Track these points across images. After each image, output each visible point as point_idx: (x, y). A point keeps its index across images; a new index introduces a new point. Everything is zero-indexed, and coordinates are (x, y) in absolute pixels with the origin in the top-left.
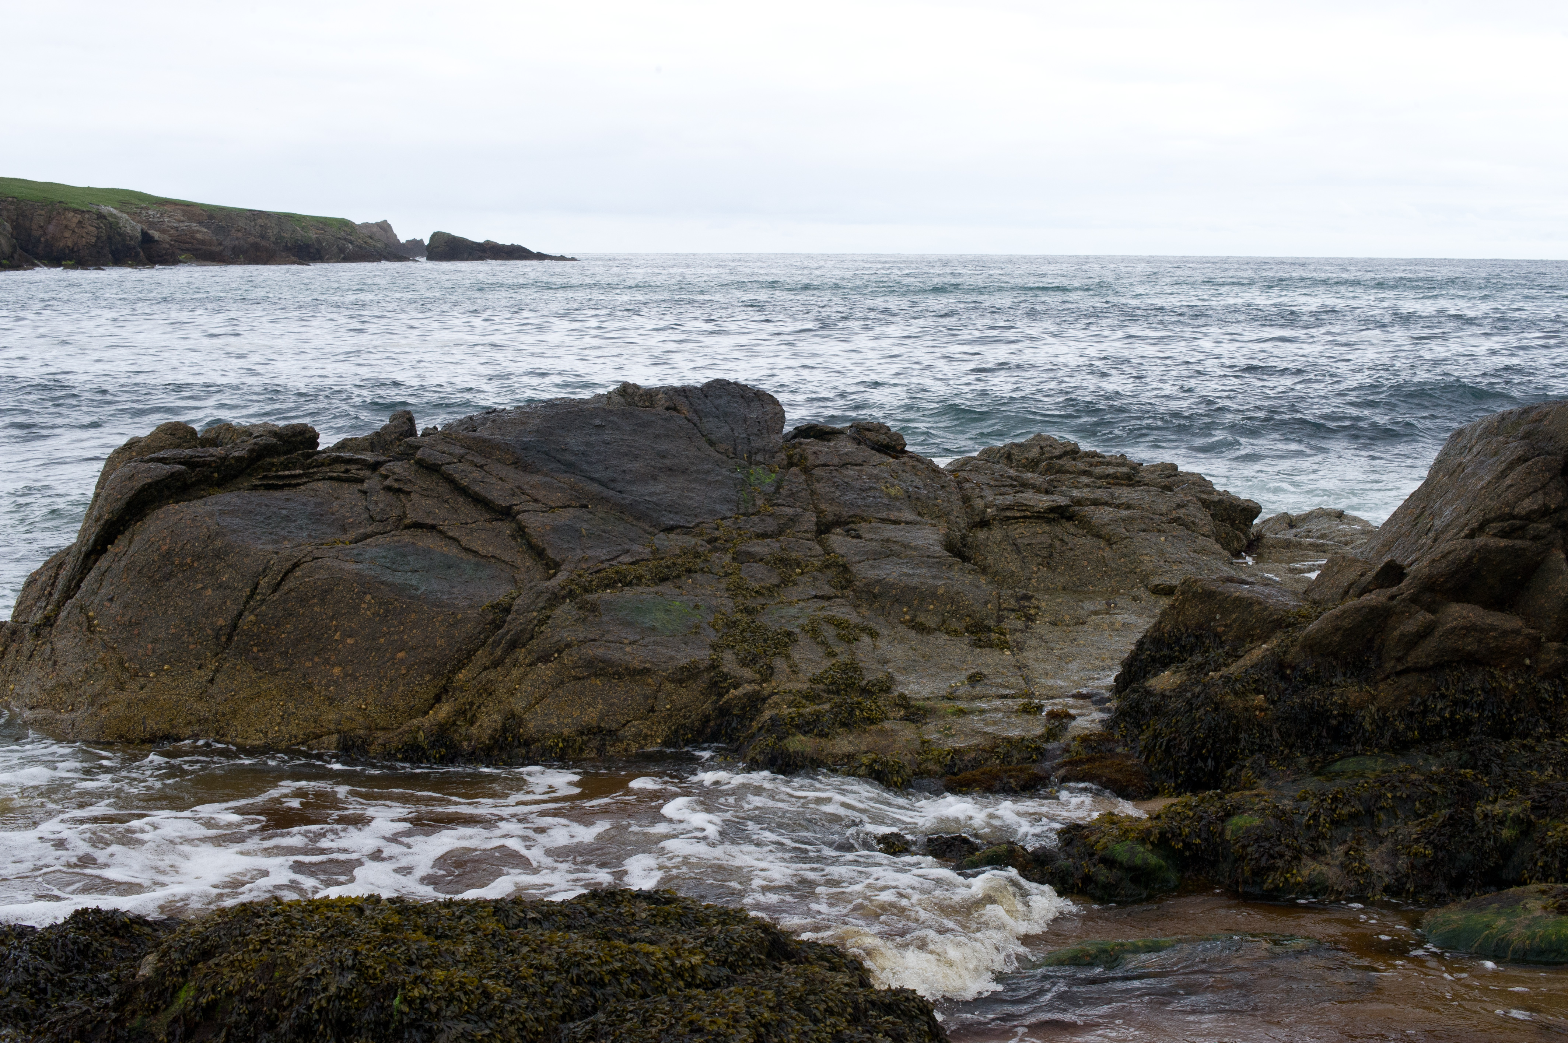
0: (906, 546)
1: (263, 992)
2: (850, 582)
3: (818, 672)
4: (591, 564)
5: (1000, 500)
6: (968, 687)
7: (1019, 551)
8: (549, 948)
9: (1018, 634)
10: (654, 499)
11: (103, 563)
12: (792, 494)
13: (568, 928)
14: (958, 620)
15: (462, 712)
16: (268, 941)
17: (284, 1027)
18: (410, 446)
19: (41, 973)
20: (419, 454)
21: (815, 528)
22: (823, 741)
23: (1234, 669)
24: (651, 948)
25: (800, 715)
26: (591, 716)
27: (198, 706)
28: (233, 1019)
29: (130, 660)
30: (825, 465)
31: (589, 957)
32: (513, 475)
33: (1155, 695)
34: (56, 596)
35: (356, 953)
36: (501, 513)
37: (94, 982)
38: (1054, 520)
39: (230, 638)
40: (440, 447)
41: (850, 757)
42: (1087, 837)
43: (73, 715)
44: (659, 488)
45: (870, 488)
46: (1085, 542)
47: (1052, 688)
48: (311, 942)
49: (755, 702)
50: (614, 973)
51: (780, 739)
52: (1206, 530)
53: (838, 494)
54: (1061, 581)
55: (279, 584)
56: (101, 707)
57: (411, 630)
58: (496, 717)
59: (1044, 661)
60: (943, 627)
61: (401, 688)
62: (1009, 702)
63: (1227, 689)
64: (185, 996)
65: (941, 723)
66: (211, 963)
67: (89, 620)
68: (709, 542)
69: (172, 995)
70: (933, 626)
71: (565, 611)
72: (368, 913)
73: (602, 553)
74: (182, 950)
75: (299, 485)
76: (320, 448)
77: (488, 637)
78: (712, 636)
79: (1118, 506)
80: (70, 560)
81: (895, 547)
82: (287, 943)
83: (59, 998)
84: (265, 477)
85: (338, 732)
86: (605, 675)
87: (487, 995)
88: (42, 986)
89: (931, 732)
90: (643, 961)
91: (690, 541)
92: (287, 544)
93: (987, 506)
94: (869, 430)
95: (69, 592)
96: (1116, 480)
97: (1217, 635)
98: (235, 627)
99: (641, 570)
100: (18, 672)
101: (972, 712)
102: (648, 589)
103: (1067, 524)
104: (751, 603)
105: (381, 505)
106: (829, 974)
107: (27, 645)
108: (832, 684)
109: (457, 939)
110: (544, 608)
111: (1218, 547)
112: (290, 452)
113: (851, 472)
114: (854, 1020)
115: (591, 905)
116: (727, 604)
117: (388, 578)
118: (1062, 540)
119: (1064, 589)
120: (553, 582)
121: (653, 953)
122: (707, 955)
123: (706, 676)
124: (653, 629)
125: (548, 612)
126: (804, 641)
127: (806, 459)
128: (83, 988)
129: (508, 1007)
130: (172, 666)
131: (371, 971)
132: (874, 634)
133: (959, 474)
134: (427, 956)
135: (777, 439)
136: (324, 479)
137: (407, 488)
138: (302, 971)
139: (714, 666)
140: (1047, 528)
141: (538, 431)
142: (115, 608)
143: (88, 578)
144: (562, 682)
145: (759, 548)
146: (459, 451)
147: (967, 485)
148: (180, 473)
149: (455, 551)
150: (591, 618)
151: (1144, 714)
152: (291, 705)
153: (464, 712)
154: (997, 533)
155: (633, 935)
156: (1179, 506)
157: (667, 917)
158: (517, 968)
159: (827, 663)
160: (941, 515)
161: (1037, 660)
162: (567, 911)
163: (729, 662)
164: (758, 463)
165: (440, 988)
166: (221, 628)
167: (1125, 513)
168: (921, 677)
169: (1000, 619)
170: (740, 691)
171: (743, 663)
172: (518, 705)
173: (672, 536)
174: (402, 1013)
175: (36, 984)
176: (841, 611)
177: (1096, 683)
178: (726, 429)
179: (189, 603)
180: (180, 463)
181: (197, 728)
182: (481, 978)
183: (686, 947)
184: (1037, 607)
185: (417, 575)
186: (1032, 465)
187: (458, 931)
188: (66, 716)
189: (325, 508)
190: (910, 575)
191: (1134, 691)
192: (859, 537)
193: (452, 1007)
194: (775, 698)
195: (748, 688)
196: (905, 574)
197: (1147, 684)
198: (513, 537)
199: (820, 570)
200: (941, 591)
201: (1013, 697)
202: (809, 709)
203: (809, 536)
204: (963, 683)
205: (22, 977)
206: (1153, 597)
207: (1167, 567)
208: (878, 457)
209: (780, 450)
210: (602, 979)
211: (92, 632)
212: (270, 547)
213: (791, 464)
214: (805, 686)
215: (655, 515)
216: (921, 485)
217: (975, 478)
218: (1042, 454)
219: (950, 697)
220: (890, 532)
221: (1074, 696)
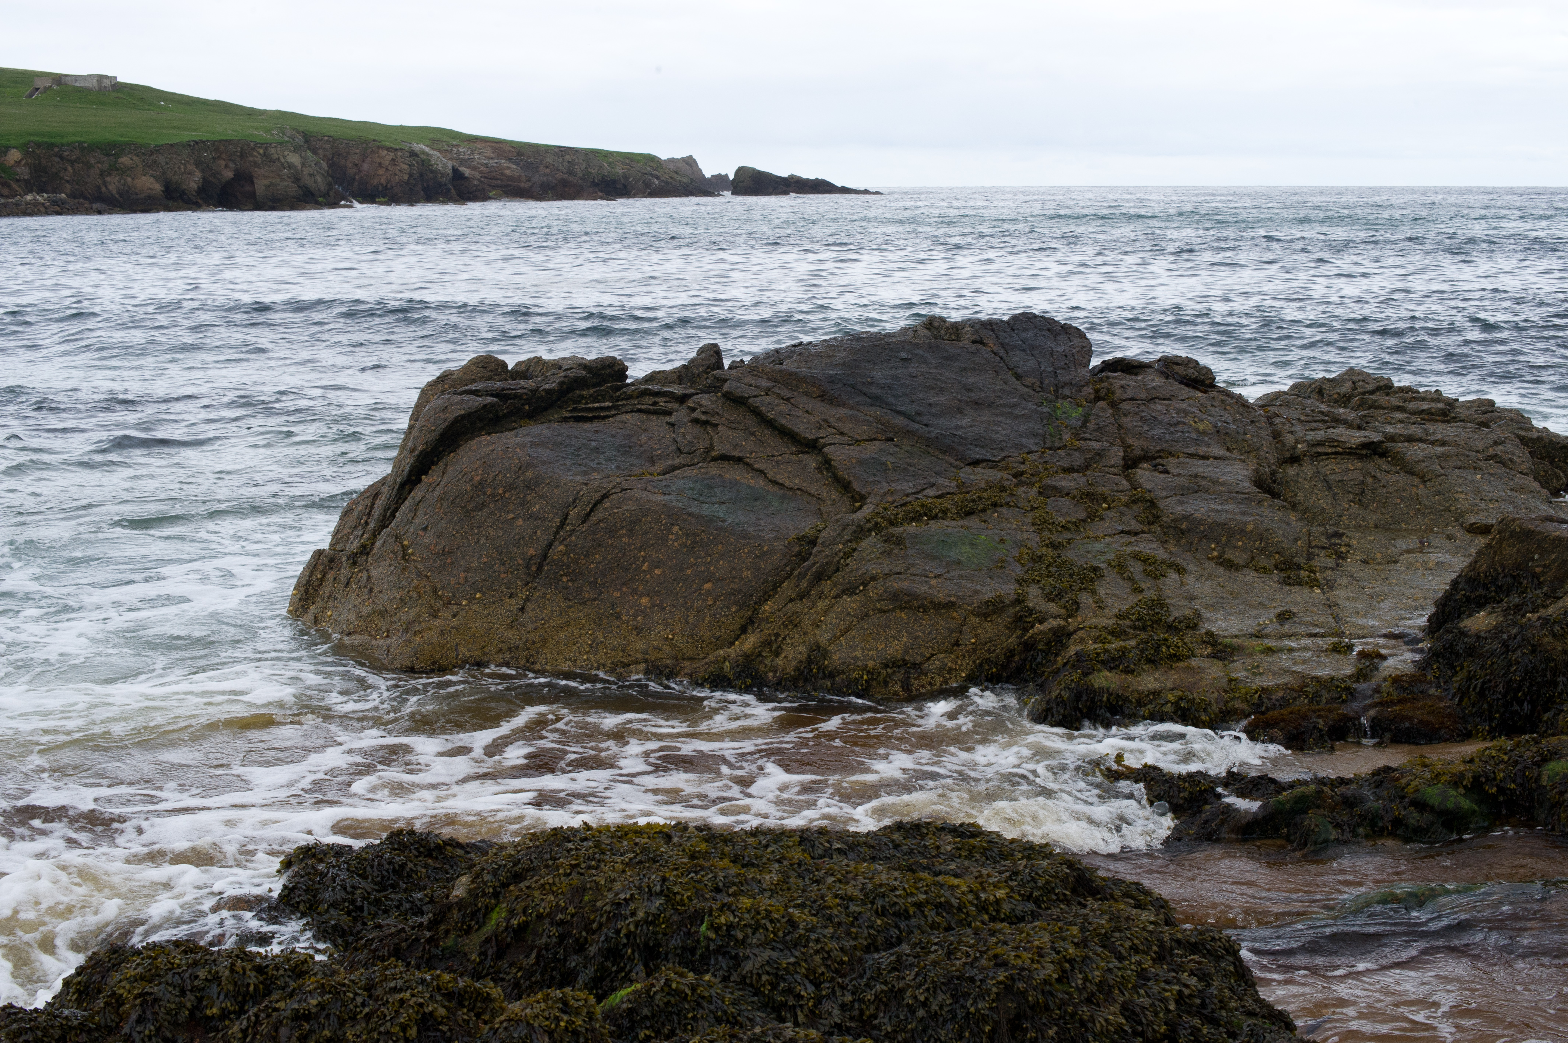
0: (1214, 482)
1: (573, 916)
2: (1157, 517)
3: (1124, 607)
4: (896, 497)
5: (1311, 436)
6: (1276, 625)
7: (1330, 488)
8: (854, 879)
9: (1328, 572)
10: (960, 432)
11: (417, 493)
12: (1099, 429)
13: (874, 859)
14: (1268, 557)
15: (767, 643)
16: (578, 865)
17: (593, 950)
18: (717, 379)
19: (358, 892)
20: (726, 387)
21: (1122, 463)
22: (1129, 677)
23: (1553, 610)
24: (956, 881)
25: (1106, 651)
26: (895, 649)
27: (509, 634)
28: (544, 940)
29: (443, 588)
30: (1132, 399)
31: (895, 889)
32: (820, 409)
33: (1470, 636)
34: (372, 525)
35: (664, 879)
36: (807, 446)
37: (408, 901)
38: (1366, 456)
39: (540, 568)
40: (746, 380)
41: (1156, 693)
42: (1398, 779)
43: (389, 641)
44: (965, 421)
45: (1179, 423)
46: (1398, 479)
47: (1362, 627)
48: (619, 867)
49: (1061, 637)
50: (919, 905)
51: (1085, 674)
52: (1524, 467)
53: (1146, 428)
54: (1372, 518)
55: (588, 515)
56: (415, 634)
57: (718, 561)
58: (801, 648)
59: (1356, 600)
60: (1251, 564)
61: (708, 619)
62: (1319, 641)
63: (1545, 631)
64: (497, 917)
65: (1249, 661)
66: (522, 885)
67: (404, 548)
68: (1015, 476)
69: (485, 916)
70: (1242, 562)
71: (871, 544)
72: (675, 840)
73: (907, 486)
74: (495, 873)
75: (608, 417)
76: (629, 381)
77: (794, 569)
78: (1017, 570)
79: (1433, 443)
80: (385, 489)
81: (1204, 483)
82: (596, 868)
83: (375, 916)
84: (575, 410)
85: (646, 661)
86: (910, 608)
87: (792, 923)
88: (359, 903)
89: (1239, 670)
90: (948, 894)
91: (995, 475)
92: (596, 475)
93: (1297, 442)
94: (1177, 364)
95: (385, 521)
96: (1431, 416)
97: (1535, 576)
98: (545, 556)
99: (947, 504)
100: (335, 599)
101: (1280, 650)
102: (953, 523)
103: (1380, 461)
104: (1057, 538)
105: (689, 438)
106: (1134, 911)
107: (344, 573)
108: (1138, 620)
109: (763, 868)
110: (850, 541)
111: (1536, 485)
112: (599, 384)
113: (1159, 406)
114: (1159, 959)
115: (896, 836)
116: (1033, 539)
117: (695, 509)
118: (1374, 477)
119: (1376, 526)
120: (859, 515)
121: (958, 886)
122: (1012, 890)
123: (1011, 610)
124: (959, 563)
125: (854, 545)
126: (1110, 576)
127: (1113, 393)
128: (398, 907)
129: (813, 936)
130: (484, 594)
131: (678, 897)
132: (1180, 570)
133: (1271, 409)
134: (734, 884)
135: (1083, 372)
136: (633, 411)
137: (714, 420)
138: (610, 896)
139: (1019, 601)
140: (1359, 465)
141: (844, 364)
142: (428, 538)
143: (403, 507)
144: (867, 615)
145: (1065, 482)
146: (765, 383)
147: (1277, 420)
148: (492, 405)
149: (762, 483)
150: (896, 551)
151: (1458, 655)
152: (599, 634)
153: (770, 644)
154: (1308, 469)
155: (938, 868)
156: (1496, 443)
157: (972, 850)
158: (822, 898)
159: (1133, 599)
160: (1250, 450)
161: (1348, 599)
162: (872, 842)
163: (1034, 597)
164: (1065, 397)
165: (746, 916)
166: (531, 558)
167: (1440, 450)
168: (1229, 614)
169: (1310, 557)
170: (1046, 626)
171: (1049, 598)
172: (823, 637)
173: (978, 469)
174: (708, 939)
175: (353, 902)
176: (1148, 546)
177: (1408, 623)
178: (1032, 363)
179: (501, 533)
180: (492, 395)
181: (507, 656)
182: (786, 907)
183: (991, 880)
184: (1348, 545)
185: (724, 507)
186: (1344, 400)
187: (764, 860)
188: (381, 642)
189: (634, 439)
190: (1218, 511)
191: (1448, 631)
192: (1166, 472)
193: (758, 935)
194: (1080, 633)
195: (1053, 623)
196: (1213, 510)
197: (1462, 625)
198: (819, 469)
199: (1127, 505)
200: (1250, 528)
201: (1323, 636)
202: (1115, 645)
203: (1116, 470)
204: (1271, 621)
205: (340, 895)
206: (1469, 536)
207: (1483, 505)
208: (1186, 391)
209: (1087, 384)
210: (906, 911)
211: (407, 561)
212: (579, 479)
213: (1098, 398)
214: (1111, 622)
215: (961, 448)
216: (1230, 420)
217: (1285, 413)
218: (1355, 388)
219: (1258, 635)
220: (1198, 467)
221: (1385, 636)
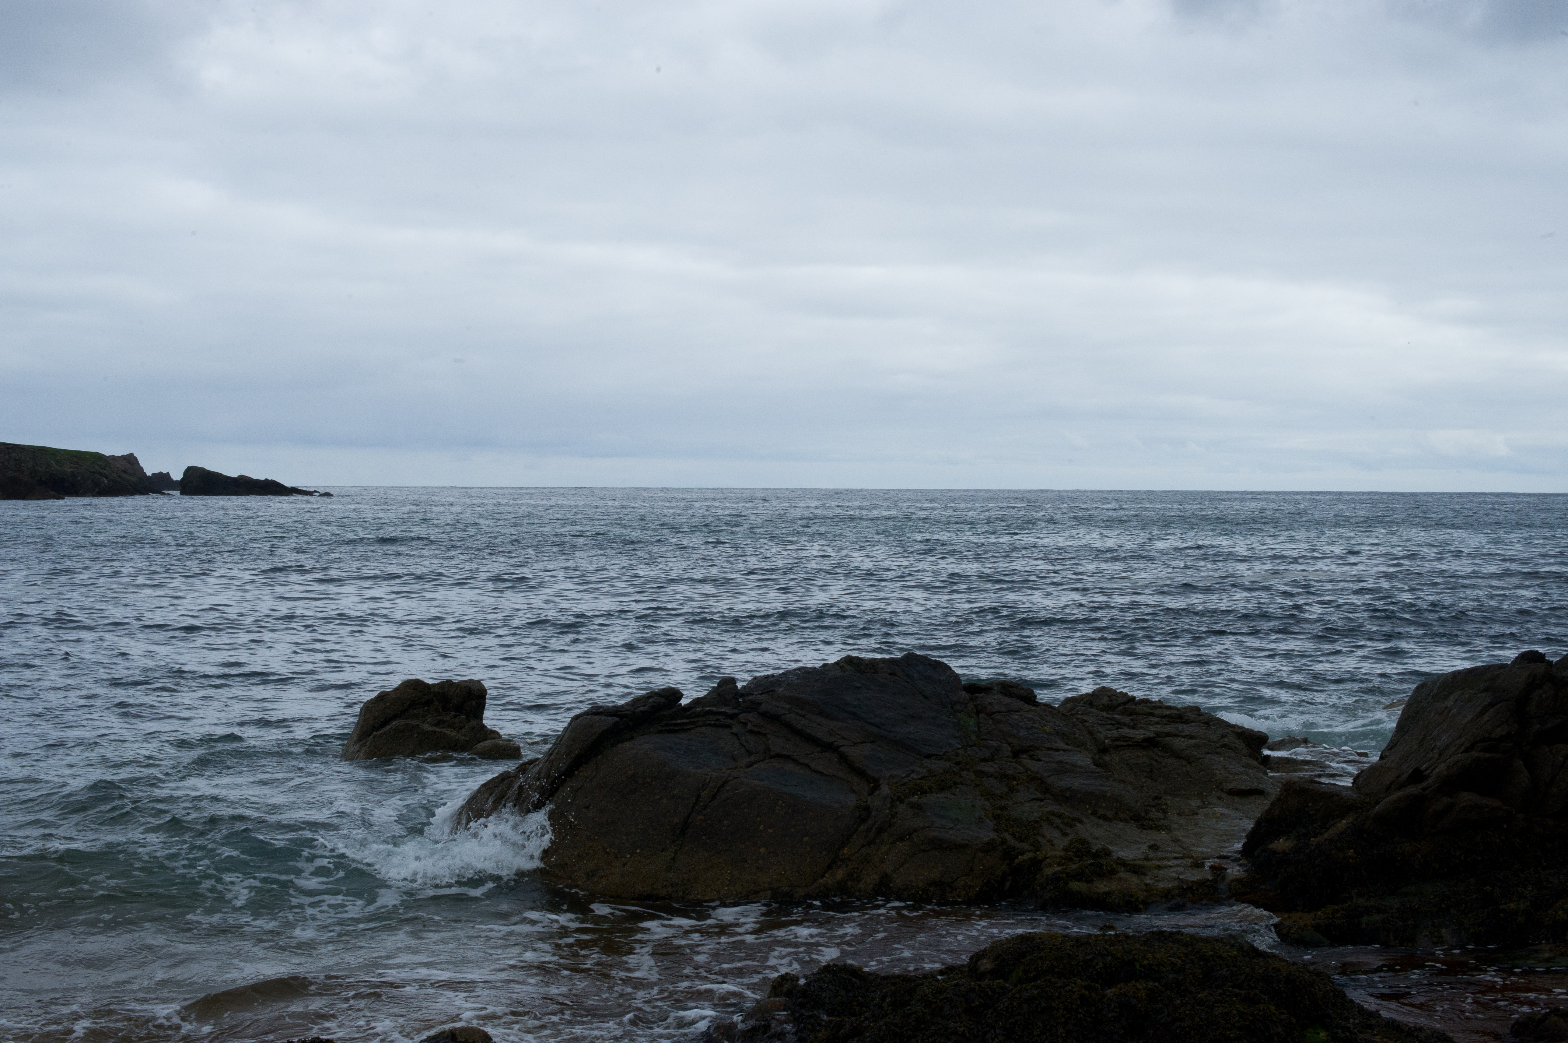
0: (1074, 766)
2: (1049, 789)
3: (1065, 844)
4: (897, 780)
5: (1109, 733)
6: (1153, 853)
9: (1163, 821)
10: (912, 736)
12: (989, 732)
14: (1124, 812)
18: (753, 703)
21: (1012, 754)
22: (1090, 885)
23: (1328, 835)
25: (1069, 870)
26: (935, 874)
27: (670, 875)
29: (609, 847)
30: (999, 712)
32: (825, 722)
33: (1278, 853)
36: (828, 747)
38: (1147, 747)
39: (683, 831)
44: (912, 729)
45: (1032, 727)
46: (1172, 762)
47: (1202, 853)
49: (1036, 864)
51: (1066, 884)
53: (1015, 731)
55: (715, 795)
57: (810, 822)
58: (874, 876)
59: (1188, 837)
60: (1117, 817)
61: (807, 860)
62: (1182, 861)
65: (1150, 873)
68: (957, 764)
70: (1111, 816)
71: (903, 809)
73: (900, 772)
75: (690, 729)
77: (859, 827)
78: (991, 824)
79: (1185, 737)
81: (1068, 766)
84: (666, 725)
86: (941, 848)
89: (1148, 879)
91: (948, 764)
92: (708, 769)
93: (1104, 738)
94: (1012, 687)
96: (1173, 719)
98: (687, 823)
99: (928, 783)
101: (1166, 867)
102: (939, 795)
103: (1156, 750)
104: (1000, 803)
105: (751, 743)
108: (1077, 851)
110: (890, 808)
113: (1016, 716)
116: (988, 804)
117: (784, 789)
118: (1156, 760)
119: (1165, 793)
120: (881, 792)
123: (1000, 848)
124: (958, 819)
126: (1046, 826)
130: (642, 850)
132: (1080, 822)
136: (704, 725)
137: (762, 731)
139: (1002, 842)
140: (1145, 753)
142: (591, 813)
144: (915, 853)
145: (987, 768)
149: (809, 772)
150: (919, 813)
154: (1115, 756)
159: (1066, 839)
160: (1083, 745)
161: (1184, 836)
163: (1010, 839)
164: (960, 711)
166: (676, 824)
167: (1192, 741)
168: (1123, 847)
169: (1147, 812)
170: (1025, 857)
171: (1019, 840)
172: (888, 868)
173: (933, 761)
176: (1053, 807)
177: (1232, 849)
178: (931, 688)
179: (651, 808)
180: (613, 715)
184: (1167, 804)
185: (799, 788)
186: (1112, 708)
189: (715, 744)
190: (1085, 784)
191: (1261, 852)
192: (1039, 760)
194: (1048, 860)
195: (1031, 855)
196: (1082, 784)
197: (1271, 846)
198: (840, 762)
199: (1028, 782)
200: (1109, 795)
201: (1183, 858)
202: (1071, 866)
203: (1011, 759)
204: (1148, 850)
206: (1230, 797)
208: (1026, 706)
211: (575, 830)
212: (699, 771)
213: (979, 712)
214: (1062, 853)
215: (917, 747)
218: (1111, 701)
219: (1147, 859)
220: (1059, 756)
221: (1218, 858)
